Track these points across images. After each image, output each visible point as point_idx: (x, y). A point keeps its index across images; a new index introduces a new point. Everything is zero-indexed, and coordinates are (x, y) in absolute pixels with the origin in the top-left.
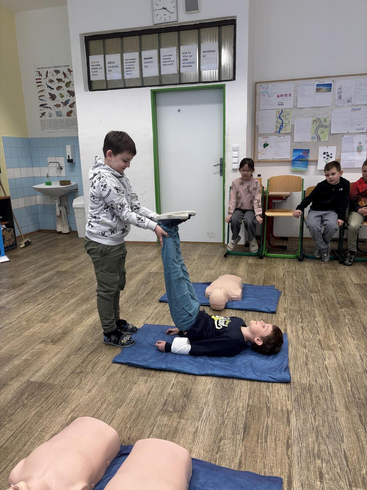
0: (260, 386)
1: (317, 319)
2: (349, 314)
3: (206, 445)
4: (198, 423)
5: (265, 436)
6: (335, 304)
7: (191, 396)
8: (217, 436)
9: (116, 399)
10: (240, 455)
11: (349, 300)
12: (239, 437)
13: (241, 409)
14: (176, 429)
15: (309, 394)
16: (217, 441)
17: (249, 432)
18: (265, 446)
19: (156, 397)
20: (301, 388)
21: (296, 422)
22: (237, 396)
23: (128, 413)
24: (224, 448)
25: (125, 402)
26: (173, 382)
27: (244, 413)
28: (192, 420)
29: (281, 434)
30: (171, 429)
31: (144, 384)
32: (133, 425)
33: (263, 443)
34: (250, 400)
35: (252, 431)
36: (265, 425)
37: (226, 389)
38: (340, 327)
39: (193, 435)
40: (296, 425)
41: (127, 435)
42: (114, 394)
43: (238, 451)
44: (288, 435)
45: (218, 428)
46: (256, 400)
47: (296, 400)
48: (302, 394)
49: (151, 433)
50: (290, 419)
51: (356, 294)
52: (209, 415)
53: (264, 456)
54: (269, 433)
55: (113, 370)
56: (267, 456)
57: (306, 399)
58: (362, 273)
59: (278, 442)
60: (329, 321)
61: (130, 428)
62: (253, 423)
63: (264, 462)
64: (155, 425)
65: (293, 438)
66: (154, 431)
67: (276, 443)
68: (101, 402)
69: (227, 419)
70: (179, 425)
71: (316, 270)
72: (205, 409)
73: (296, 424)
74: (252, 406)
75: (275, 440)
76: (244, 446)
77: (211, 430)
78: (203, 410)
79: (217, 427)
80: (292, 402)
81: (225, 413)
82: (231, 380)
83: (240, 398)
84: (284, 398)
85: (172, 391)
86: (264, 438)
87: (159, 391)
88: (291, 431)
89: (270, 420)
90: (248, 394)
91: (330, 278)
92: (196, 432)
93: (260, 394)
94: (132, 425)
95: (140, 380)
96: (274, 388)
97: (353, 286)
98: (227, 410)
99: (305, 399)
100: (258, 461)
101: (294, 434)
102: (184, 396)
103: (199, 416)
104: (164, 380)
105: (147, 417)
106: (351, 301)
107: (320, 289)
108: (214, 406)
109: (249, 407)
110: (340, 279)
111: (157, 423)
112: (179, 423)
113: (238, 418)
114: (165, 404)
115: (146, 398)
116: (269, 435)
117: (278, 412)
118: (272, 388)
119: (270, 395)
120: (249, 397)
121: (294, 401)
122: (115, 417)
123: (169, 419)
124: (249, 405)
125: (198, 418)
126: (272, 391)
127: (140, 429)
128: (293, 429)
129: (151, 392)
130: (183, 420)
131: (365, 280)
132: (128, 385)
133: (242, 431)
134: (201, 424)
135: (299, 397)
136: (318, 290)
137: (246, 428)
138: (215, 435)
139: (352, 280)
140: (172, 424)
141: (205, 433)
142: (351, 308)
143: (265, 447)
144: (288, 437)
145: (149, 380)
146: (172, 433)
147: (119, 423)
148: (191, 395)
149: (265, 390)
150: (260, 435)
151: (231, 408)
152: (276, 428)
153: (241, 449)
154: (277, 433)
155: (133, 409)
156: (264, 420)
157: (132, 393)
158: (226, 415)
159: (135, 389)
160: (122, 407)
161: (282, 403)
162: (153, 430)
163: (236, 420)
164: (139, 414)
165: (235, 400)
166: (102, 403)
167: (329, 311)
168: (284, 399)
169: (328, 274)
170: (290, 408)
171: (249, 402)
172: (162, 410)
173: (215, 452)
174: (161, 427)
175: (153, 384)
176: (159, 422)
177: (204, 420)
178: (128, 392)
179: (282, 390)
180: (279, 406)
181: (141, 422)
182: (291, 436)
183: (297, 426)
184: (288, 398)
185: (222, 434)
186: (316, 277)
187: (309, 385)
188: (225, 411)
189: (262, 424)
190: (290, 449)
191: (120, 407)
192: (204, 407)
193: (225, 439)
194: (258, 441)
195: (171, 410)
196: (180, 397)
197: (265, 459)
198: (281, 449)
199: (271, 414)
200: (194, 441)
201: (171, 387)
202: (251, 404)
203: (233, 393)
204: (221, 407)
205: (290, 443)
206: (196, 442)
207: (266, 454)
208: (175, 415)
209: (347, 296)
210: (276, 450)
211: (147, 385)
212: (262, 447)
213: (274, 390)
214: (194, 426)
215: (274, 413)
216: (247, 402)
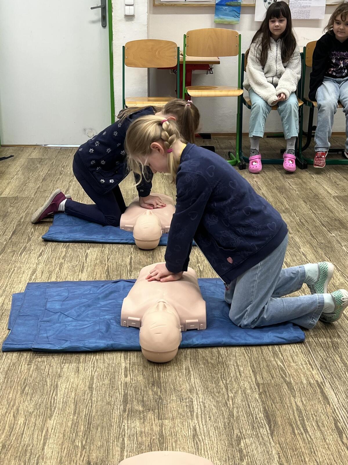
0: (262, 353)
1: (302, 250)
2: (343, 239)
3: (220, 451)
4: (192, 421)
5: (301, 423)
6: (319, 226)
7: (163, 383)
8: (231, 435)
9: (37, 406)
10: (277, 456)
11: (335, 220)
12: (265, 431)
13: (249, 391)
14: (161, 435)
15: (337, 356)
16: (234, 443)
17: (276, 423)
18: (307, 437)
19: (105, 392)
20: (323, 349)
21: (337, 397)
22: (236, 373)
23: (70, 424)
24: (249, 451)
25: (55, 408)
26: (123, 365)
27: (257, 396)
28: (180, 418)
29: (323, 417)
30: (154, 437)
31: (75, 374)
32: (86, 442)
33: (302, 434)
34: (258, 376)
35: (279, 420)
36: (295, 408)
37: (212, 364)
38: (339, 258)
39: (194, 441)
40: (338, 401)
41: (84, 458)
42: (29, 399)
43: (272, 452)
44: (332, 416)
45: (227, 424)
46: (265, 374)
47: (322, 367)
48: (328, 357)
49: (122, 449)
50: (327, 394)
51: (341, 211)
52: (205, 407)
53: (313, 452)
54: (305, 419)
55: (9, 361)
56: (317, 451)
57: (336, 364)
58: (337, 180)
59: (323, 429)
60: (320, 251)
61: (83, 447)
62: (276, 408)
63: (316, 460)
64: (124, 435)
65: (341, 419)
66: (126, 445)
67: (321, 430)
68: (12, 414)
69: (235, 409)
70: (163, 429)
71: (271, 180)
72: (194, 399)
73: (338, 399)
74: (263, 384)
75: (318, 426)
76: (277, 442)
77: (218, 429)
78: (192, 402)
79: (225, 423)
80: (318, 369)
81: (229, 400)
82: (215, 350)
83: (240, 375)
84: (305, 366)
85: (128, 379)
86: (300, 426)
87: (107, 382)
88: (335, 411)
89: (298, 400)
90: (250, 368)
91: (295, 190)
92: (195, 435)
93: (268, 366)
94: (84, 442)
95: (65, 369)
96: (284, 354)
97: (333, 200)
98: (228, 396)
99: (334, 363)
100: (307, 460)
101: (340, 414)
102: (151, 385)
103: (190, 411)
104: (106, 365)
105: (105, 424)
106: (339, 221)
107: (287, 206)
108: (206, 393)
109: (261, 387)
110: (311, 191)
111: (126, 432)
112: (161, 426)
113: (251, 405)
114: (125, 401)
115: (89, 397)
116: (306, 421)
117: (305, 387)
118: (282, 354)
119: (284, 365)
120: (253, 371)
121: (321, 368)
122: (49, 434)
123: (144, 422)
124: (259, 383)
125: (189, 413)
126: (284, 358)
127: (102, 446)
128: (337, 408)
129: (94, 386)
130: (167, 421)
131: (344, 190)
132: (48, 380)
133: (264, 422)
134: (198, 422)
135: (325, 361)
136: (287, 209)
137: (270, 418)
138: (227, 435)
139: (328, 192)
140: (152, 429)
141: (210, 435)
142: (343, 230)
143: (308, 439)
144: (334, 420)
145: (81, 369)
146: (158, 444)
147: (60, 442)
148: (162, 381)
149: (273, 359)
150: (293, 423)
151: (233, 392)
152: (311, 410)
153: (275, 448)
154: (316, 416)
155: (75, 418)
156: (290, 400)
157: (61, 393)
158: (231, 403)
159: (63, 386)
160: (53, 417)
161: (304, 374)
162: (124, 444)
163: (249, 408)
164: (89, 424)
165: (235, 380)
166: (14, 415)
167: (314, 237)
168: (305, 368)
169: (291, 186)
170: (320, 380)
171: (256, 379)
172: (125, 411)
173: (238, 459)
174: (135, 438)
175: (92, 373)
176: (128, 430)
177: (200, 416)
178: (52, 391)
179: (297, 356)
180: (302, 378)
181: (98, 434)
182: (337, 418)
183: (340, 403)
184: (310, 364)
185: (236, 432)
186: (275, 190)
187: (332, 344)
188: (226, 398)
189: (289, 408)
190: (344, 435)
191: (50, 417)
192: (191, 396)
193: (245, 438)
194: (294, 432)
195: (141, 408)
196: (146, 387)
197: (315, 455)
198: (332, 438)
199: (296, 392)
200: (198, 449)
201: (123, 374)
202: (262, 382)
203: (226, 369)
204: (219, 392)
205: (340, 427)
206: (203, 450)
207: (313, 449)
208: (150, 415)
209: (331, 215)
210: (325, 440)
211: (81, 376)
212: (304, 440)
213: (285, 358)
214: (188, 427)
215: (300, 390)
216: (254, 380)
